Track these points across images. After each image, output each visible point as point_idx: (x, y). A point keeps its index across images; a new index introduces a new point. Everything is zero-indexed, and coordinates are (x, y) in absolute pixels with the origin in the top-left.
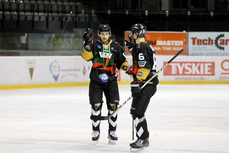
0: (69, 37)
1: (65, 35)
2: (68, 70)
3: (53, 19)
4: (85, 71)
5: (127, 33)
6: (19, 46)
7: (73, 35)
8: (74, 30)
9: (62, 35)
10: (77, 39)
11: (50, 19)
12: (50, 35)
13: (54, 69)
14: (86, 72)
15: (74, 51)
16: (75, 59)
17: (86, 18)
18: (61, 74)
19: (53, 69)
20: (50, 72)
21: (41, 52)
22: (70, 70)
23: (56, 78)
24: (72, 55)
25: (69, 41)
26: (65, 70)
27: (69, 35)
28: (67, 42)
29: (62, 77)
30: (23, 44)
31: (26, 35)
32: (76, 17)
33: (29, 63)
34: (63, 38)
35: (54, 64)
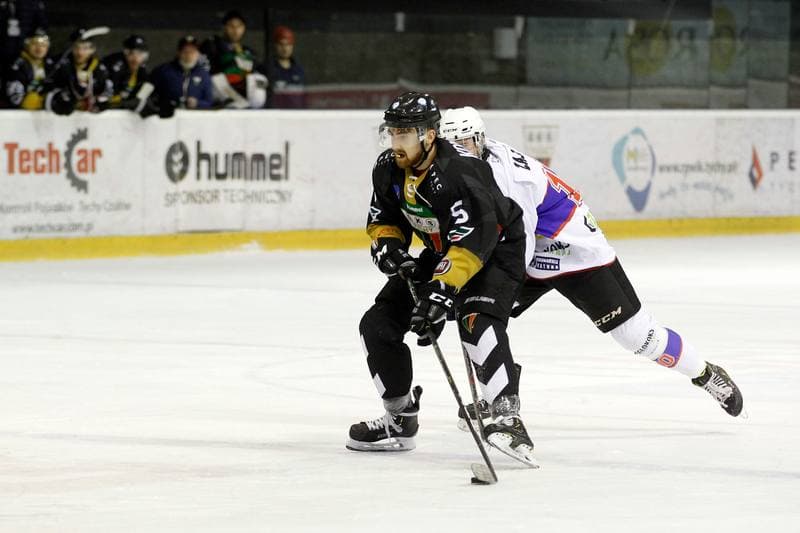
0: (692, 34)
1: (677, 24)
2: (690, 168)
4: (756, 174)
6: (489, 68)
7: (710, 25)
9: (665, 22)
10: (726, 42)
12: (616, 23)
13: (632, 163)
14: (761, 175)
15: (715, 90)
16: (720, 121)
18: (661, 181)
19: (627, 163)
20: (613, 175)
21: (576, 92)
22: (697, 168)
23: (638, 199)
24: (706, 106)
25: (694, 50)
26: (676, 168)
27: (690, 23)
28: (686, 55)
29: (662, 196)
30: (504, 62)
31: (520, 22)
33: (531, 139)
34: (667, 35)
35: (633, 143)
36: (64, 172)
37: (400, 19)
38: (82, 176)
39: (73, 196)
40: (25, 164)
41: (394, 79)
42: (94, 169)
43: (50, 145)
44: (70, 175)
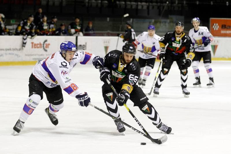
0: (165, 22)
1: (163, 20)
3: (153, 7)
5: (212, 20)
7: (168, 21)
8: (170, 16)
9: (160, 20)
10: (172, 24)
11: (151, 8)
12: (150, 20)
17: (179, 7)
25: (165, 25)
27: (165, 20)
28: (164, 26)
31: (131, 20)
32: (171, 6)
34: (160, 22)
36: (43, 48)
37: (108, 19)
38: (46, 49)
39: (44, 53)
40: (35, 46)
41: (107, 31)
42: (48, 48)
43: (40, 43)
44: (44, 49)
